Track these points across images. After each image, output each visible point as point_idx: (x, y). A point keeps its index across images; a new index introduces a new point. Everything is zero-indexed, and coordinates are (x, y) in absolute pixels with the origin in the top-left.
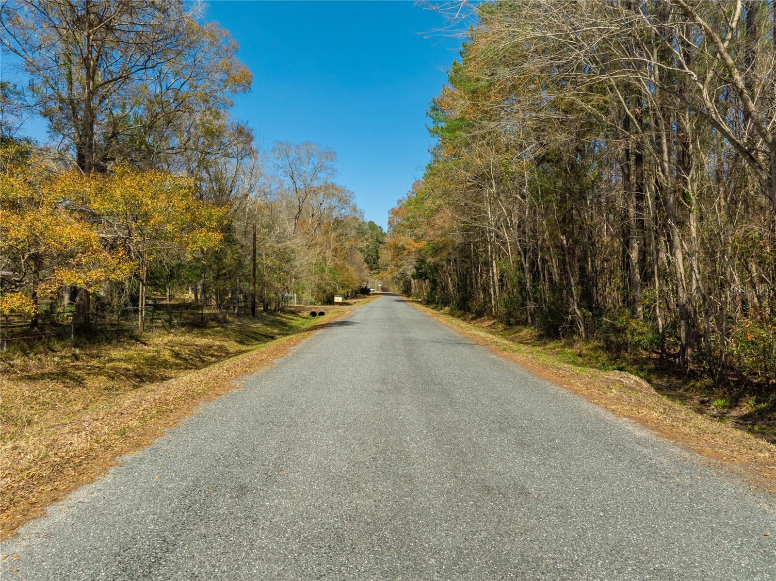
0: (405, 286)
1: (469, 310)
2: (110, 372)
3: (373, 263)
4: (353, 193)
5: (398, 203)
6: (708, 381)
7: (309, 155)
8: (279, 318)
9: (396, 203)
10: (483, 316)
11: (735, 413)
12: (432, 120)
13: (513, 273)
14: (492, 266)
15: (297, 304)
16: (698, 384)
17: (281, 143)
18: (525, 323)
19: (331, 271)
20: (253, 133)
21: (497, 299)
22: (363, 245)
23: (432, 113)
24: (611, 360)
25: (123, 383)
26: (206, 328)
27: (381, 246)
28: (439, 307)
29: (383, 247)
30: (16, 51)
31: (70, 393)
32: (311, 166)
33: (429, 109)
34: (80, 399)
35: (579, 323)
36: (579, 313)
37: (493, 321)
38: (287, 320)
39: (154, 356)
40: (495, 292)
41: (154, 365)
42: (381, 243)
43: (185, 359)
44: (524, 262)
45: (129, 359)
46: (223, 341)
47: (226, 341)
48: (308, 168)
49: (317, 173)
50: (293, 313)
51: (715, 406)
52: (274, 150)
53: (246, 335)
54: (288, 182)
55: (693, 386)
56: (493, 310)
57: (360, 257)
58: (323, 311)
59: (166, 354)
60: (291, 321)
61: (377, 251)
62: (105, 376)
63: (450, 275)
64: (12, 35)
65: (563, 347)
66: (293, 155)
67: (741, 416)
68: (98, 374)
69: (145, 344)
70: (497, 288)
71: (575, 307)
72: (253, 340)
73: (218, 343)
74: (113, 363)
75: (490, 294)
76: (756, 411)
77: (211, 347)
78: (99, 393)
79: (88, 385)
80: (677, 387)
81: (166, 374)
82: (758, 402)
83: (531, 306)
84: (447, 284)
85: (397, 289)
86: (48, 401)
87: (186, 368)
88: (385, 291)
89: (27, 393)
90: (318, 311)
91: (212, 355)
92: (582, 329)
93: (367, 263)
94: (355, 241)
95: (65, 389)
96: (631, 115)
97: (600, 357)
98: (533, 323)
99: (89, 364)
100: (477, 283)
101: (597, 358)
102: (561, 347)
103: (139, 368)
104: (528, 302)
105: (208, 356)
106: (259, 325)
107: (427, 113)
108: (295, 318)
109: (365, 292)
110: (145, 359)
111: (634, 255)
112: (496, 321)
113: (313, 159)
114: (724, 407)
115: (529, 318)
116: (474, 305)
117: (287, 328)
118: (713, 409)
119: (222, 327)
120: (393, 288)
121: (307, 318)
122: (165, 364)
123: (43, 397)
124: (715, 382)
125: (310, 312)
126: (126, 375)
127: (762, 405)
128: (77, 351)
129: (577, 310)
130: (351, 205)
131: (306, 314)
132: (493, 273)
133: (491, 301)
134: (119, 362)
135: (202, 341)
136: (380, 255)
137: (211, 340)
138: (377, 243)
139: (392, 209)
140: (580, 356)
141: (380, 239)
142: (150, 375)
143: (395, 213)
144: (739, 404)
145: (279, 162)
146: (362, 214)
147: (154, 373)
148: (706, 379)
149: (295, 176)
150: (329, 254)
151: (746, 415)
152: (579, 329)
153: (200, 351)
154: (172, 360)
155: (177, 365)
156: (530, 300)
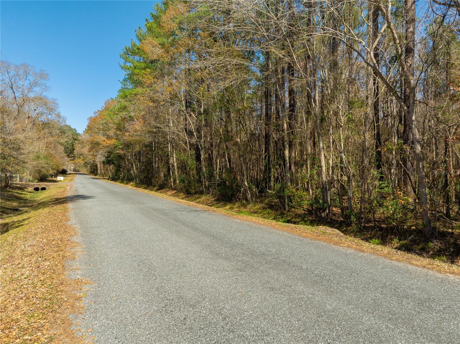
3: (70, 152)
4: (58, 104)
7: (26, 74)
8: (11, 193)
12: (123, 61)
15: (21, 182)
19: (45, 158)
21: (176, 177)
22: (64, 140)
23: (124, 56)
27: (76, 142)
35: (248, 192)
36: (248, 186)
38: (19, 195)
48: (25, 83)
50: (19, 188)
56: (172, 184)
57: (61, 149)
58: (45, 187)
60: (22, 195)
61: (73, 145)
65: (239, 207)
70: (176, 171)
71: (246, 183)
85: (85, 170)
88: (77, 173)
90: (40, 187)
92: (249, 197)
93: (66, 152)
94: (58, 137)
104: (203, 180)
108: (24, 193)
109: (64, 172)
111: (286, 152)
121: (32, 192)
125: (33, 188)
130: (56, 112)
131: (30, 189)
136: (75, 148)
138: (74, 140)
139: (90, 117)
141: (75, 137)
143: (93, 121)
146: (64, 120)
149: (14, 88)
156: (205, 178)
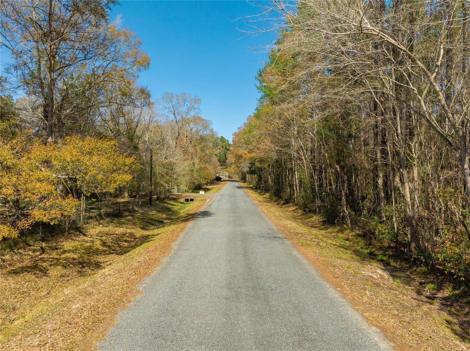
0: (242, 175)
1: (280, 197)
2: (64, 262)
3: (223, 162)
4: (211, 121)
5: (238, 129)
6: (424, 269)
7: (184, 100)
8: (166, 205)
9: (237, 129)
10: (289, 203)
11: (440, 295)
12: (258, 82)
13: (307, 181)
14: (295, 174)
15: (177, 192)
16: (418, 270)
17: (167, 94)
18: (314, 212)
19: (197, 171)
20: (151, 93)
21: (298, 193)
22: (217, 152)
23: (259, 78)
24: (366, 245)
25: (72, 270)
26: (122, 217)
27: (228, 152)
28: (263, 193)
29: (229, 153)
30: (6, 46)
31: (39, 282)
32: (186, 107)
33: (257, 76)
34: (45, 286)
35: (347, 218)
36: (347, 212)
37: (296, 207)
38: (171, 206)
39: (90, 246)
40: (296, 190)
41: (90, 253)
42: (228, 150)
43: (109, 247)
44: (314, 176)
45: (75, 250)
46: (132, 228)
47: (134, 229)
48: (184, 109)
49: (189, 111)
50: (175, 200)
51: (428, 288)
52: (163, 98)
53: (146, 222)
54: (171, 117)
55: (415, 270)
56: (296, 199)
57: (215, 159)
58: (192, 198)
59: (98, 244)
60: (173, 206)
61: (226, 155)
62: (61, 266)
63: (270, 174)
64: (4, 36)
65: (338, 232)
66: (175, 101)
67: (444, 298)
68: (57, 265)
69: (85, 235)
70: (298, 187)
71: (345, 209)
72: (150, 226)
73: (129, 231)
74: (66, 255)
75: (294, 190)
76: (453, 295)
77: (125, 235)
78: (57, 280)
79: (50, 275)
80: (406, 269)
81: (98, 260)
82: (454, 289)
83: (318, 202)
84: (268, 179)
85: (237, 177)
86: (25, 290)
87: (110, 253)
88: (231, 179)
89: (13, 286)
90: (190, 199)
91: (126, 241)
92: (349, 222)
93: (220, 162)
94: (212, 150)
95: (36, 279)
96: (378, 102)
97: (359, 242)
98: (320, 212)
99: (51, 256)
100: (286, 181)
101: (358, 243)
102: (337, 232)
103: (81, 257)
104: (316, 200)
105: (123, 242)
106: (154, 212)
107: (256, 78)
108: (176, 204)
109: (218, 179)
110: (85, 249)
111: (380, 181)
112: (297, 207)
113: (186, 103)
114: (434, 289)
115: (317, 209)
116: (285, 196)
117: (171, 213)
118: (427, 291)
119: (132, 216)
120: (235, 177)
121: (183, 203)
122: (97, 252)
123: (23, 287)
124: (428, 270)
125: (185, 199)
126: (73, 263)
127: (457, 292)
128: (44, 245)
129: (346, 211)
130: (210, 128)
131: (182, 200)
132: (295, 178)
133: (294, 194)
134: (69, 253)
135: (120, 230)
136: (227, 158)
137: (125, 229)
138: (226, 150)
139: (235, 133)
140: (347, 240)
141: (227, 148)
142: (88, 261)
143: (236, 135)
144: (443, 287)
145: (166, 105)
146: (216, 133)
147: (91, 259)
148: (423, 267)
149: (176, 113)
150: (196, 160)
151: (446, 297)
152: (347, 222)
153: (118, 238)
154: (101, 248)
155: (104, 251)
156: (318, 198)
